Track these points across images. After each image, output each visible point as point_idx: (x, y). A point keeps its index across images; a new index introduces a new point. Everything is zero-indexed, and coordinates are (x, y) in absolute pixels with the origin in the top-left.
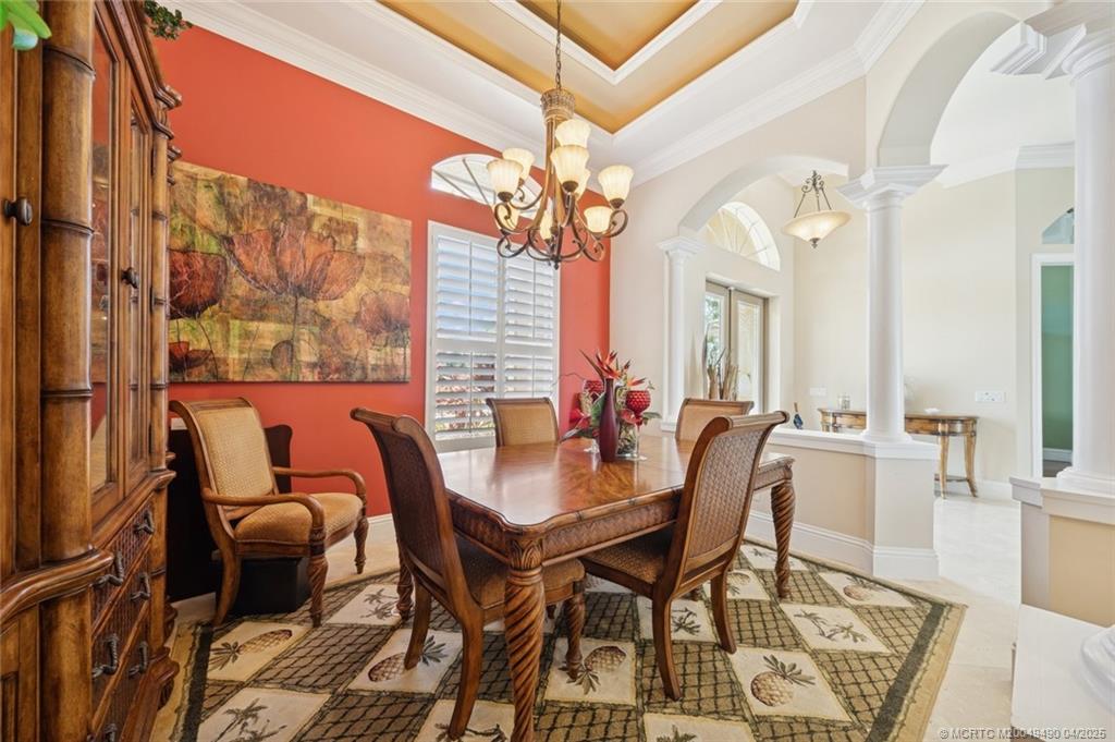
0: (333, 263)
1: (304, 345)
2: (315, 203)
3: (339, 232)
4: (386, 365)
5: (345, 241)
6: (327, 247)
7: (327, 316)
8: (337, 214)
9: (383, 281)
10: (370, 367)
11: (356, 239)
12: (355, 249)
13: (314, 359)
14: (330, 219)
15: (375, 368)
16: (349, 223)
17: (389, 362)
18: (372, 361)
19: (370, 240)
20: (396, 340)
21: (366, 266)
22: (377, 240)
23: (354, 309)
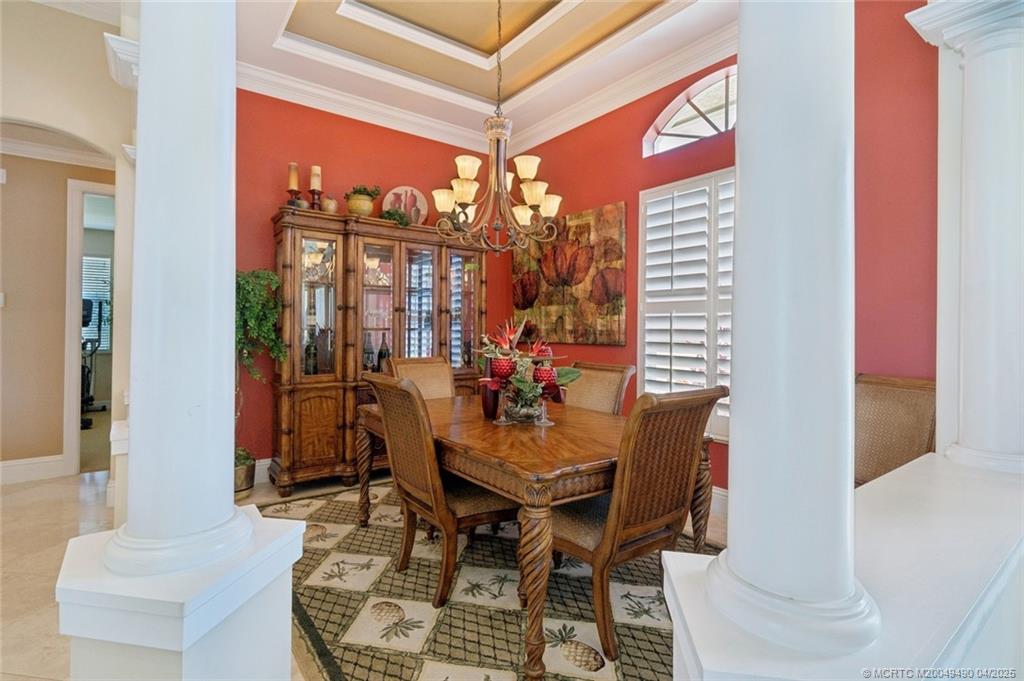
0: (579, 258)
1: (567, 319)
2: (570, 219)
3: (581, 234)
4: (607, 331)
5: (584, 239)
6: (575, 248)
7: (577, 296)
8: (580, 222)
9: (605, 261)
10: (598, 332)
11: (589, 235)
12: (589, 243)
13: (571, 327)
14: (577, 227)
15: (601, 333)
16: (586, 224)
17: (609, 328)
18: (599, 328)
19: (597, 230)
20: (614, 309)
21: (595, 253)
22: (601, 229)
23: (589, 289)
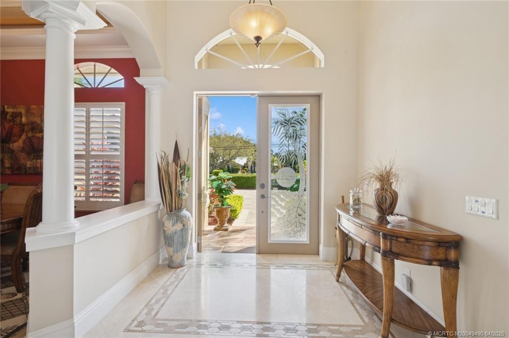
0: (14, 129)
1: (6, 161)
2: (8, 108)
3: (16, 117)
4: (34, 167)
5: (18, 120)
6: (12, 123)
7: (13, 149)
8: (15, 110)
9: (32, 133)
10: (28, 168)
11: (21, 118)
12: (21, 122)
13: (9, 166)
14: (13, 113)
15: (30, 168)
16: (19, 112)
17: (35, 166)
18: (28, 166)
19: (27, 117)
20: (37, 157)
21: (25, 128)
22: (29, 117)
23: (22, 146)
